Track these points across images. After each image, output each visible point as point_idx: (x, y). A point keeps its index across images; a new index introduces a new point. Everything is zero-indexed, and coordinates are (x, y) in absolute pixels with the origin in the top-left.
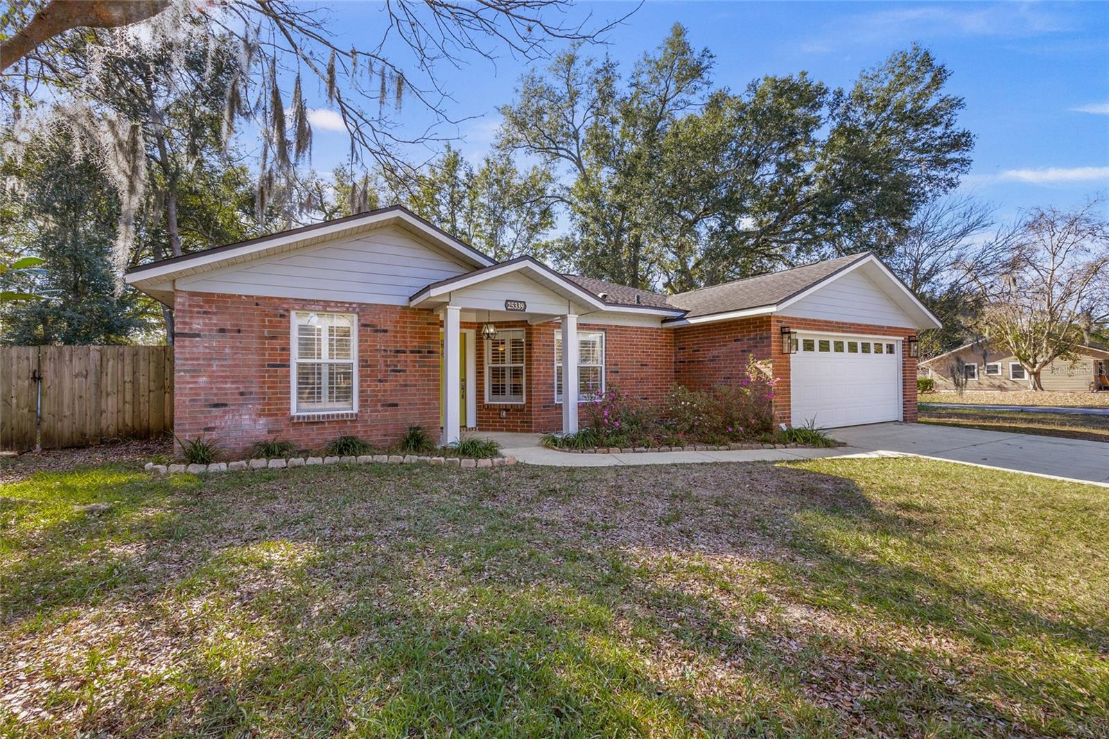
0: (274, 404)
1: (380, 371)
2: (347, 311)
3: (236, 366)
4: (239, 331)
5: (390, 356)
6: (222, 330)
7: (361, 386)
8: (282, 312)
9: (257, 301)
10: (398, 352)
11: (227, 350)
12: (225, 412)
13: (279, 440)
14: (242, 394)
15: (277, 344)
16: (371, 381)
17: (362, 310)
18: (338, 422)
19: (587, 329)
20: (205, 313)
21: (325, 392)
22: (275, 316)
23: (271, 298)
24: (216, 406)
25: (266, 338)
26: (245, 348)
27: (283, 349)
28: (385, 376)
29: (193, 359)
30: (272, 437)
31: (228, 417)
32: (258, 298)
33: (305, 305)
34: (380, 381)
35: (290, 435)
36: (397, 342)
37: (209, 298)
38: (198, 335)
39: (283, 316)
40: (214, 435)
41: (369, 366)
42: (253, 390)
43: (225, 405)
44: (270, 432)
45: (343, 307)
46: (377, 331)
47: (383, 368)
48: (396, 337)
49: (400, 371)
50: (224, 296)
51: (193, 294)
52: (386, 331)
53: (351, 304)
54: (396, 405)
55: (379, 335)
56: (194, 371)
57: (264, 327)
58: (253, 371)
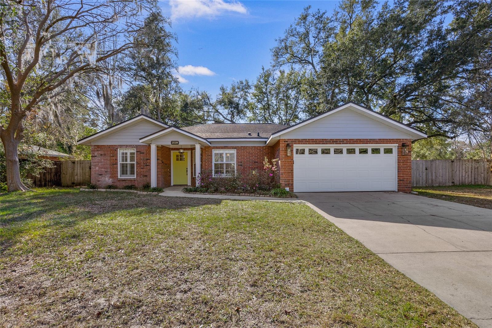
0: (114, 175)
1: (142, 165)
2: (132, 147)
3: (105, 164)
4: (105, 155)
5: (145, 161)
6: (101, 155)
7: (136, 170)
8: (115, 149)
9: (109, 146)
10: (147, 159)
11: (103, 160)
12: (102, 177)
13: (115, 185)
14: (106, 172)
15: (114, 158)
16: (140, 168)
17: (137, 147)
18: (130, 180)
19: (227, 148)
20: (98, 150)
21: (128, 172)
22: (114, 150)
23: (113, 145)
24: (100, 175)
25: (111, 156)
26: (107, 160)
27: (116, 159)
28: (143, 167)
29: (95, 163)
30: (113, 184)
31: (103, 178)
32: (110, 146)
33: (121, 146)
34: (142, 168)
35: (118, 184)
36: (147, 156)
37: (98, 146)
38: (96, 156)
39: (115, 150)
40: (100, 182)
41: (139, 164)
42: (109, 171)
43: (102, 175)
44: (113, 182)
45: (132, 146)
46: (141, 153)
47: (143, 164)
48: (146, 155)
49: (148, 165)
50: (102, 146)
51: (95, 146)
52: (144, 153)
53: (133, 145)
54: (147, 176)
55: (142, 154)
56: (95, 166)
57: (111, 153)
58: (108, 166)
